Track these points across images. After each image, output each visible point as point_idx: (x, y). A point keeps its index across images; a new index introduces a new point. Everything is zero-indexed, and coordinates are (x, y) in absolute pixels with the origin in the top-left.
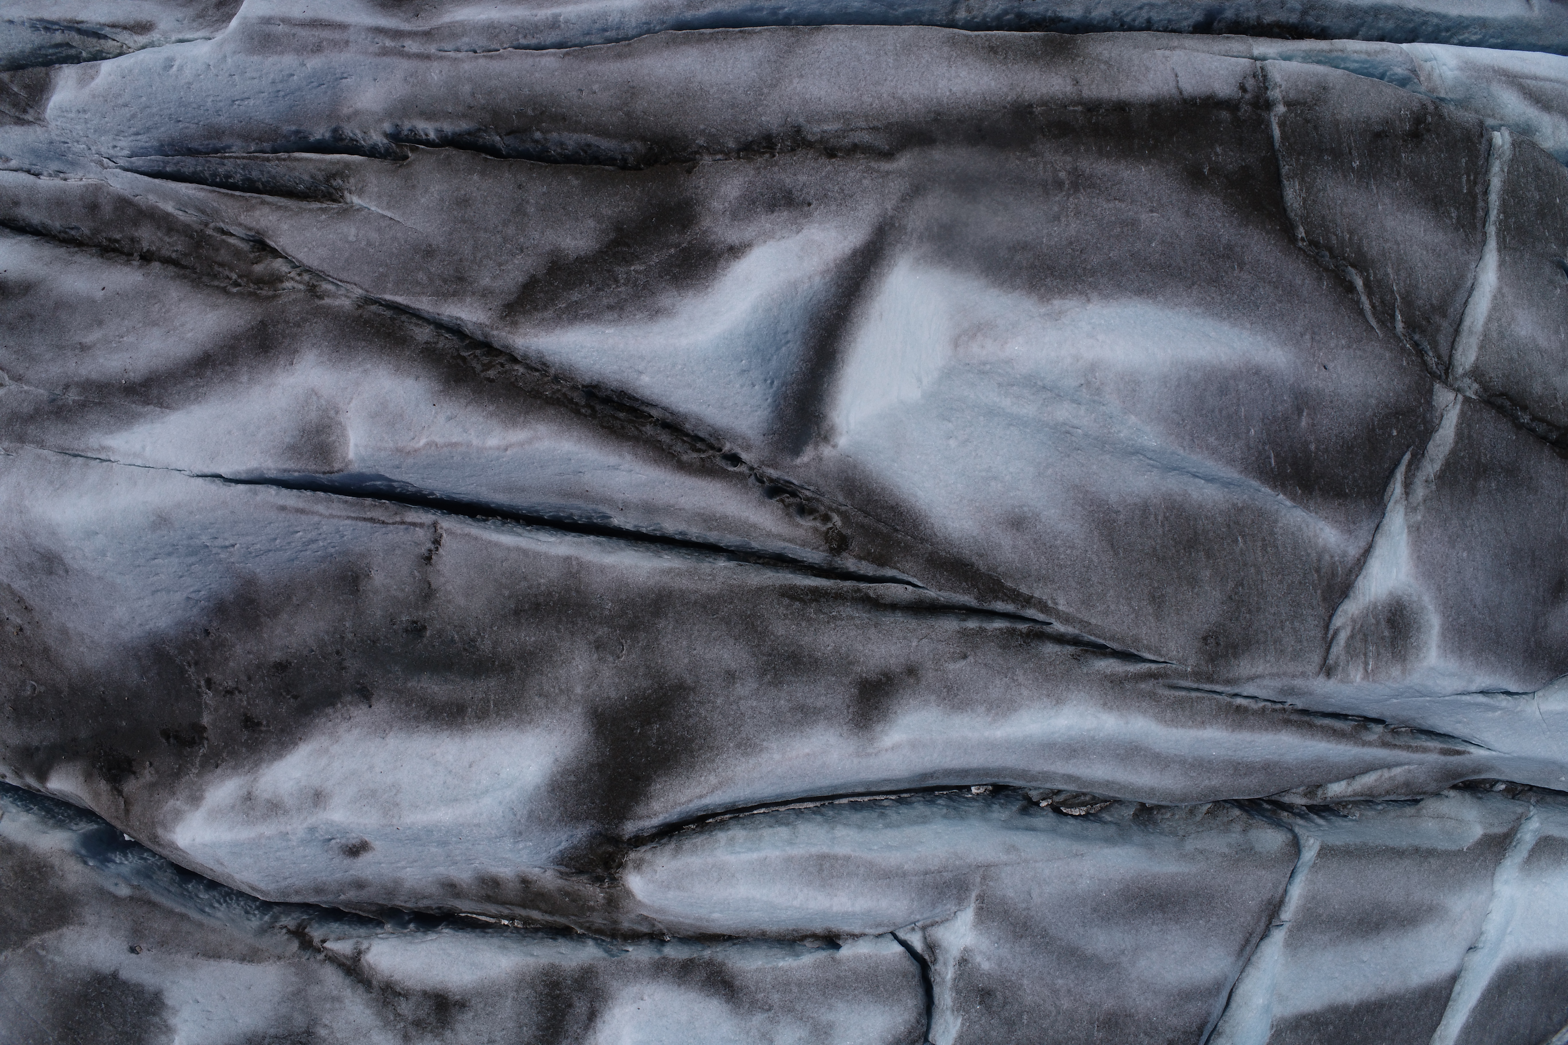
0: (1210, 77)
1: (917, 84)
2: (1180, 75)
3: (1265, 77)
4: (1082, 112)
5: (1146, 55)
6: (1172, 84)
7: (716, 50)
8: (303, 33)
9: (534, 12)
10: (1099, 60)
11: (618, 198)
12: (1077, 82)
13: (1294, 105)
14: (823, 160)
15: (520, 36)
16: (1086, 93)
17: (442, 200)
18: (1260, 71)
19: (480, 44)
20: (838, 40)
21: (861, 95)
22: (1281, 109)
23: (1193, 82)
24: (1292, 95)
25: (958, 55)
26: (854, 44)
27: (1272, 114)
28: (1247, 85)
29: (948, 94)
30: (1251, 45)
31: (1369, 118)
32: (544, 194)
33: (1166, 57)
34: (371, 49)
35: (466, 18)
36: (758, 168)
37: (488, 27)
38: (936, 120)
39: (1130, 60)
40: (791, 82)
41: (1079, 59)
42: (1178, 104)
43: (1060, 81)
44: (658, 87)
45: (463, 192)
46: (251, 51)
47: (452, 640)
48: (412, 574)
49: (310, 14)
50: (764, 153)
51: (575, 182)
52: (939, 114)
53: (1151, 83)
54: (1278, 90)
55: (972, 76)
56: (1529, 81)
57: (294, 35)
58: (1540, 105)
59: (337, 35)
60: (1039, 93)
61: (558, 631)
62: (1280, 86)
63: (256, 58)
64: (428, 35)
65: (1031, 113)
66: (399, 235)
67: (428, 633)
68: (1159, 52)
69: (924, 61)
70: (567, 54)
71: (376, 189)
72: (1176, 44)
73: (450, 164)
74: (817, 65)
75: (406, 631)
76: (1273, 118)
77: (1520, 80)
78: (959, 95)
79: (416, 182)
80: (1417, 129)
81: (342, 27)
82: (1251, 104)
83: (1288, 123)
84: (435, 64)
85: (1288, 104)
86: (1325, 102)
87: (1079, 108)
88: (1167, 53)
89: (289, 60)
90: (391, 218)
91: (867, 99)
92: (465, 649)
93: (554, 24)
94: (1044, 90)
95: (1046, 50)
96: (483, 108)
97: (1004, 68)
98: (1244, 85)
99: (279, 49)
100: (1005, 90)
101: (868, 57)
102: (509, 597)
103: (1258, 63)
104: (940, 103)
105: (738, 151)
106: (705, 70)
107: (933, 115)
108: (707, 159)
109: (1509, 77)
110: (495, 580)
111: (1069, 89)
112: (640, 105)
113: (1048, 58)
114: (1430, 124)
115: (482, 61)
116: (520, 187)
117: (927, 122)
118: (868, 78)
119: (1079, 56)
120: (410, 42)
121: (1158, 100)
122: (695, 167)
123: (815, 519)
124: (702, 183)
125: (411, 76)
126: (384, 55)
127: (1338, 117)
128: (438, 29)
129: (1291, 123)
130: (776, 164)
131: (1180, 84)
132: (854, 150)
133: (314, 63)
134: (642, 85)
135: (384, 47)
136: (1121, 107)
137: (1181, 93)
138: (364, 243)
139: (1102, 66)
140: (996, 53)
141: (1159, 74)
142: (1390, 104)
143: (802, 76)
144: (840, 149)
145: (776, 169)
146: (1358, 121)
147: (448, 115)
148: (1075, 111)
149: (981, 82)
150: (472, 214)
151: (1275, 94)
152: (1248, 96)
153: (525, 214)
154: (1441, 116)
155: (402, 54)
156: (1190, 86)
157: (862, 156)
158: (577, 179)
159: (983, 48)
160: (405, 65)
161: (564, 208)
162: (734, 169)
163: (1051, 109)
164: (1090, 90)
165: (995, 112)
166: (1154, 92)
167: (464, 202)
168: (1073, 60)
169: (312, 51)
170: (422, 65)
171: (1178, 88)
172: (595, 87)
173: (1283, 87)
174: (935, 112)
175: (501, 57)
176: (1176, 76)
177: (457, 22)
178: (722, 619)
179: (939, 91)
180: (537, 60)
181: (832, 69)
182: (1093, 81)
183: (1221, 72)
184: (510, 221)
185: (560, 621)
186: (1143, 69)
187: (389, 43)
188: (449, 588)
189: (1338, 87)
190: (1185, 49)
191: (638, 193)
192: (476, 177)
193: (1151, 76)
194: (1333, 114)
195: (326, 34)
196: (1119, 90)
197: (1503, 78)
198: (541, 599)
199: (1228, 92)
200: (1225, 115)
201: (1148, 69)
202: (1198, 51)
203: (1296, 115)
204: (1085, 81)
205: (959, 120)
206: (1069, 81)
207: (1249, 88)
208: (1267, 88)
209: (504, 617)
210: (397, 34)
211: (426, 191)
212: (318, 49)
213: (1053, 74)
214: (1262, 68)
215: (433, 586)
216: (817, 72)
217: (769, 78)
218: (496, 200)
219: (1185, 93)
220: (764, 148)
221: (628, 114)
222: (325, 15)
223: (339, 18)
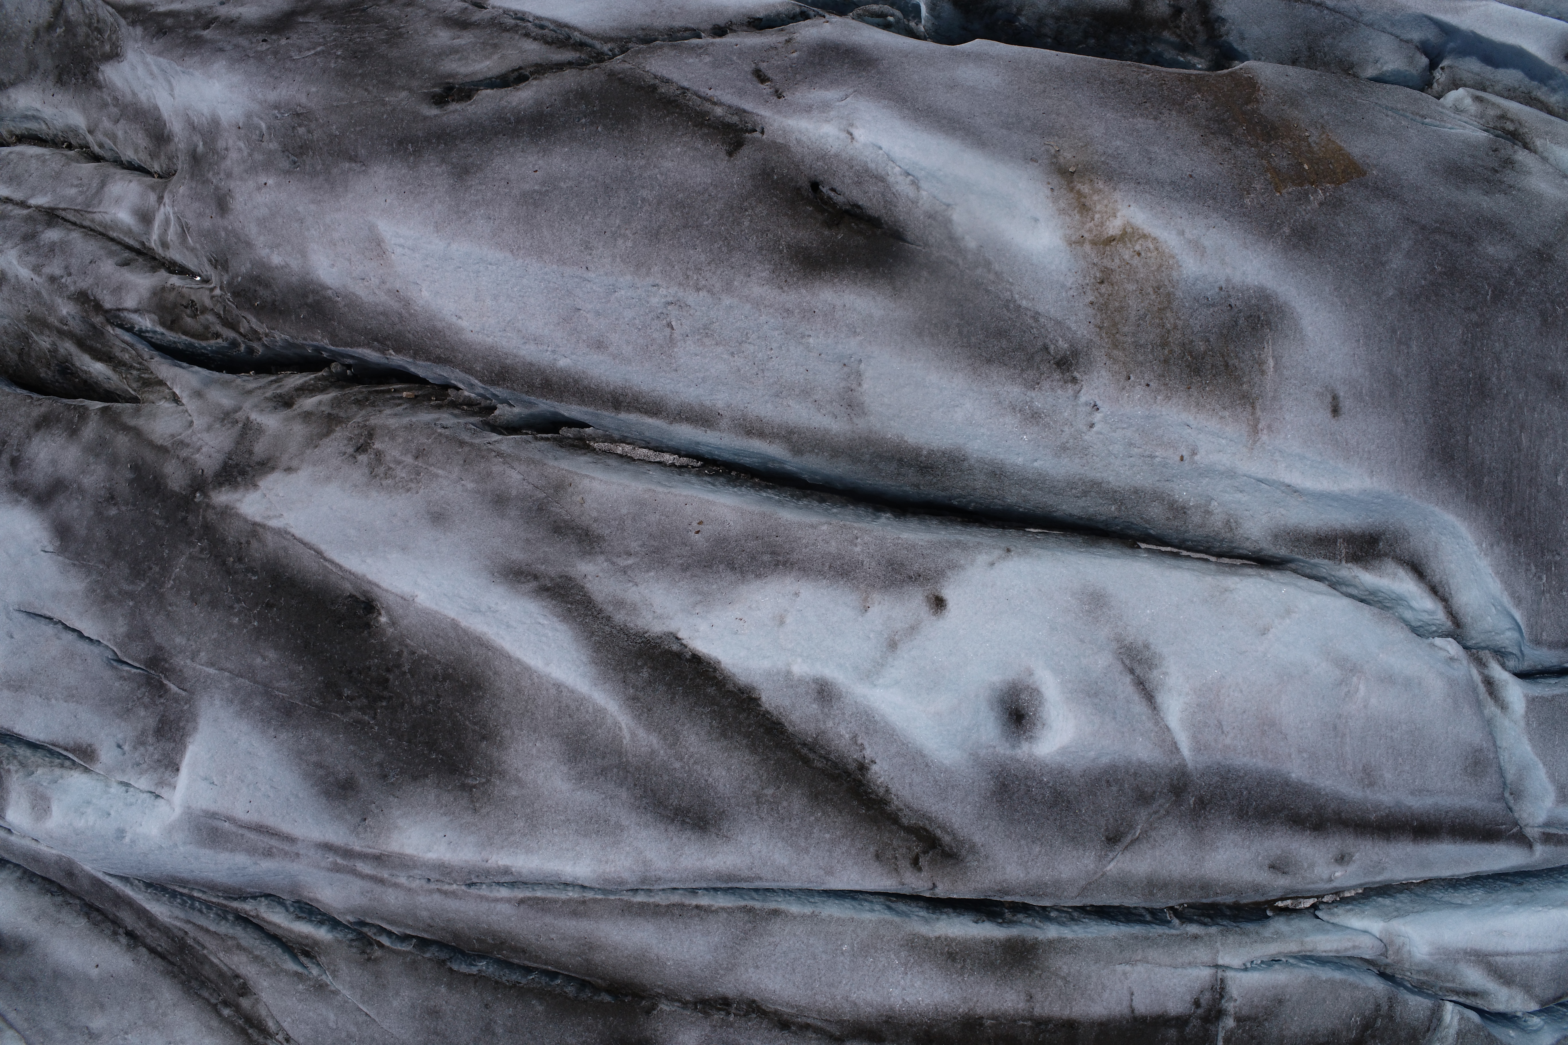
0: (1166, 994)
1: (871, 990)
2: (1136, 994)
3: (1223, 989)
4: (1031, 1027)
5: (1104, 972)
6: (1126, 1003)
7: (672, 930)
8: (252, 836)
9: (485, 855)
10: (1057, 975)
11: (581, 1028)
12: (1030, 997)
13: (1245, 1020)
14: (776, 1032)
15: (473, 877)
16: (1038, 1011)
17: (413, 1007)
18: (1219, 983)
19: (433, 876)
20: (795, 934)
21: (815, 994)
22: (1230, 1023)
23: (1148, 1001)
24: (1245, 1011)
25: (916, 961)
26: (811, 942)
27: (1221, 1025)
28: (1202, 1001)
29: (901, 1002)
30: (1218, 952)
31: (1317, 1031)
32: (510, 1016)
33: (1125, 974)
34: (323, 864)
35: (415, 853)
36: (715, 1026)
37: (439, 866)
38: (886, 1022)
39: (1089, 977)
40: (747, 970)
41: (1037, 972)
42: (1128, 1022)
43: (1014, 997)
44: (615, 949)
45: (432, 1003)
46: (201, 843)
49: (254, 817)
50: (720, 1010)
51: (540, 1008)
52: (891, 1018)
53: (1105, 1003)
54: (1232, 1004)
55: (926, 987)
56: (1498, 958)
57: (242, 835)
58: (1502, 980)
59: (286, 847)
60: (991, 1009)
62: (1236, 1000)
63: (208, 852)
64: (379, 859)
65: (981, 1025)
66: (376, 1035)
68: (1119, 968)
69: (880, 966)
70: (521, 902)
71: (348, 979)
72: (1139, 958)
73: (416, 969)
74: (773, 958)
76: (1220, 1029)
77: (1490, 958)
78: (912, 1004)
79: (385, 982)
80: (1362, 1036)
81: (290, 839)
82: (1201, 1018)
83: (1233, 1039)
84: (390, 890)
85: (1239, 1019)
86: (1277, 1016)
87: (1029, 1023)
88: (1128, 968)
89: (241, 859)
90: (367, 1014)
91: (820, 998)
93: (506, 871)
94: (996, 1006)
95: (1005, 959)
96: (443, 929)
97: (960, 979)
98: (1199, 1000)
99: (230, 846)
100: (958, 1002)
101: (824, 956)
103: (1220, 974)
104: (892, 1009)
105: (695, 1004)
106: (661, 945)
107: (884, 1018)
108: (664, 1006)
109: (1479, 956)
111: (1021, 1005)
112: (599, 957)
113: (1007, 968)
114: (1378, 1029)
115: (437, 897)
116: (486, 1006)
117: (878, 1023)
118: (823, 978)
119: (1036, 968)
120: (362, 864)
121: (1109, 1020)
122: (654, 1009)
124: (660, 1028)
125: (368, 892)
126: (337, 872)
127: (1284, 1033)
128: (388, 856)
129: (1237, 1039)
130: (731, 1025)
131: (1134, 1003)
132: (807, 1027)
133: (266, 865)
134: (598, 943)
135: (336, 864)
136: (1070, 1025)
137: (1133, 1011)
138: (343, 1035)
139: (1060, 983)
140: (954, 960)
141: (1114, 994)
142: (1343, 1012)
143: (757, 967)
144: (794, 1023)
145: (732, 1030)
146: (1304, 1035)
147: (408, 926)
148: (1024, 1026)
149: (935, 994)
150: (443, 1027)
151: (1230, 1006)
152: (1200, 1011)
153: (494, 1034)
154: (1391, 1018)
155: (354, 872)
156: (1144, 1005)
157: (814, 1036)
158: (541, 1004)
159: (942, 954)
160: (359, 884)
161: (530, 1032)
162: (691, 1022)
163: (1001, 1023)
164: (1043, 1008)
165: (945, 1022)
166: (1105, 1012)
167: (434, 1013)
168: (1031, 972)
169: (264, 854)
170: (378, 889)
171: (1131, 1006)
172: (553, 936)
173: (1238, 1002)
174: (887, 1016)
175: (454, 894)
176: (1132, 994)
177: (407, 855)
179: (892, 999)
180: (492, 905)
181: (787, 964)
182: (1047, 998)
183: (1178, 989)
184: (480, 1039)
186: (1100, 987)
187: (339, 860)
189: (1294, 999)
190: (1148, 962)
191: (600, 1026)
192: (443, 989)
193: (1106, 995)
194: (1282, 1030)
195: (274, 842)
196: (1071, 1008)
197: (1472, 958)
199: (1180, 1010)
200: (1172, 1033)
201: (1104, 988)
202: (1160, 965)
203: (1243, 1032)
204: (1039, 996)
205: (909, 1025)
206: (1023, 997)
207: (1203, 1002)
208: (1222, 997)
210: (348, 853)
211: (397, 994)
212: (269, 853)
213: (1008, 989)
214: (1222, 980)
216: (773, 966)
217: (725, 963)
218: (465, 1017)
219: (1136, 1012)
220: (720, 1004)
221: (587, 960)
222: (271, 821)
223: (286, 827)
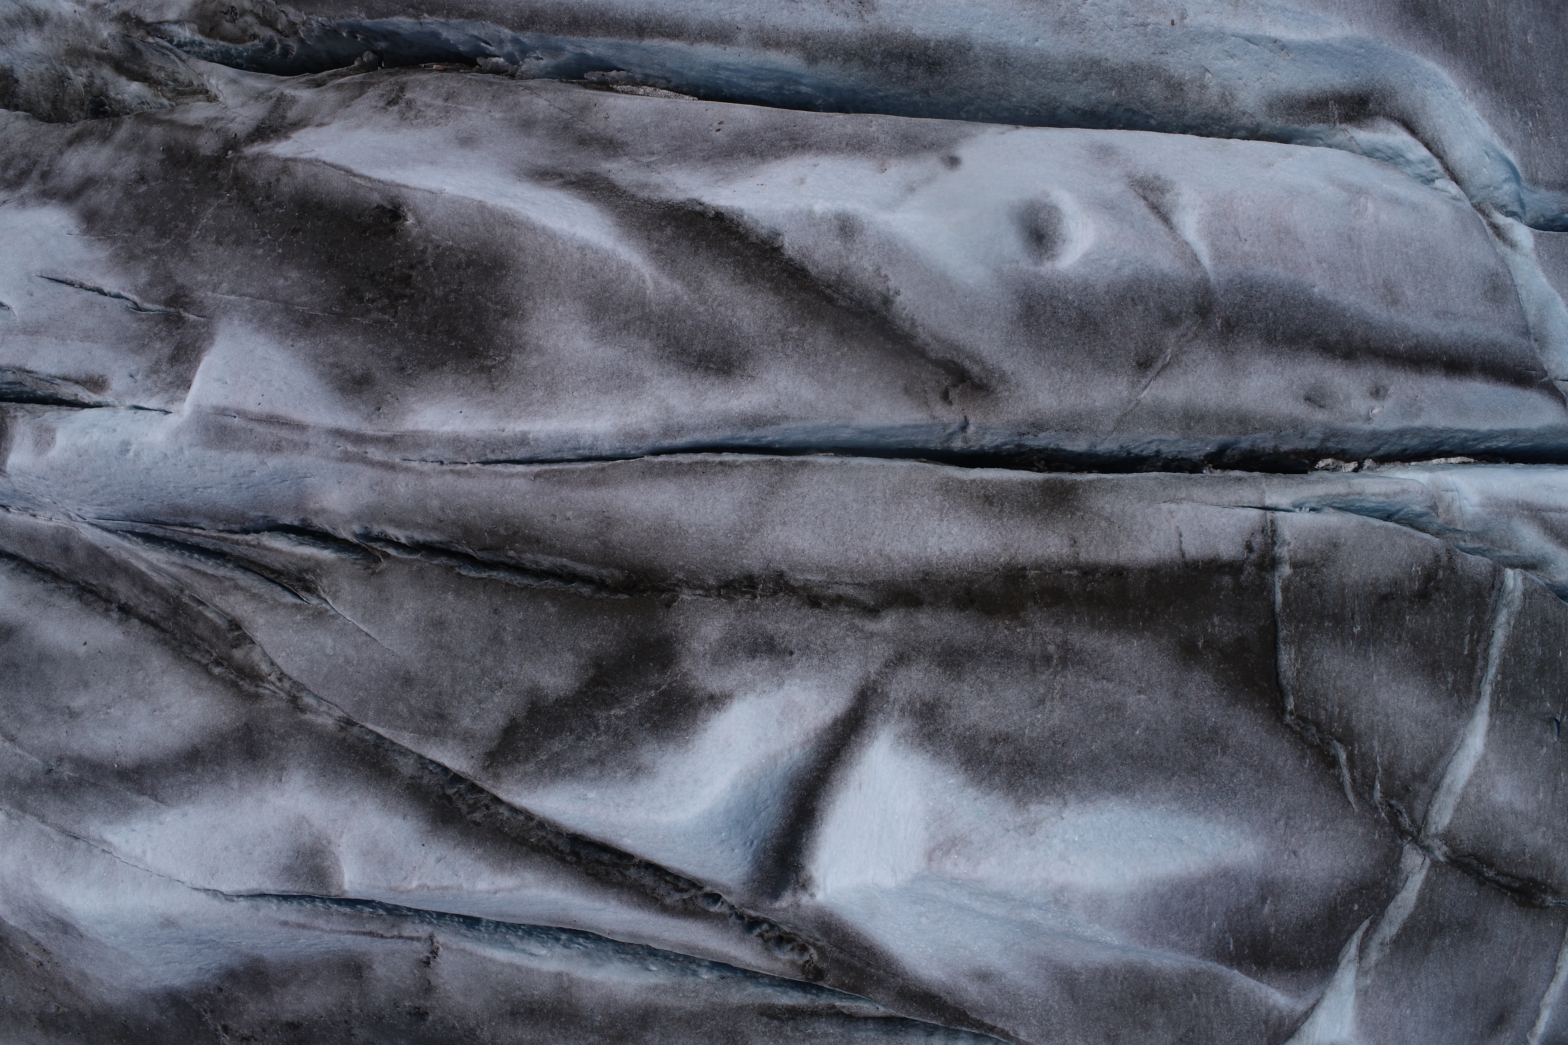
0: (1216, 536)
1: (906, 540)
2: (1184, 535)
3: (1274, 531)
4: (1077, 577)
5: (1150, 511)
6: (1175, 545)
7: (695, 488)
8: (260, 429)
9: (502, 424)
10: (1100, 516)
11: (596, 630)
12: (1074, 542)
13: (1301, 566)
14: (806, 610)
15: (488, 451)
16: (1083, 556)
17: (417, 619)
18: (1269, 526)
19: (447, 456)
20: (824, 483)
21: (847, 550)
22: (1286, 570)
23: (1198, 543)
24: (1300, 555)
25: (951, 506)
26: (840, 489)
27: (1277, 574)
28: (1254, 544)
29: (938, 553)
30: (1264, 492)
31: (1378, 580)
32: (521, 621)
33: (1171, 512)
34: (333, 454)
35: (429, 428)
36: (739, 611)
37: (454, 440)
38: (924, 580)
39: (1134, 516)
40: (773, 529)
41: (1079, 514)
42: (1179, 568)
43: (1057, 541)
44: (635, 521)
45: (438, 613)
46: (208, 445)
47: (454, 1027)
48: (412, 972)
49: (266, 409)
50: (745, 593)
51: (552, 610)
52: (927, 574)
53: (1153, 545)
54: (1286, 549)
55: (964, 534)
56: (1554, 514)
57: (251, 430)
58: (1559, 541)
59: (296, 436)
60: (1033, 556)
61: (552, 1034)
62: (1289, 544)
63: (214, 453)
64: (391, 442)
65: (1025, 577)
66: (376, 656)
67: (430, 1018)
68: (1165, 507)
69: (914, 513)
70: (538, 475)
71: (350, 598)
72: (1183, 495)
73: (423, 578)
74: (802, 511)
75: (410, 1014)
76: (1277, 579)
77: (1546, 513)
78: (950, 554)
79: (389, 596)
80: (1426, 588)
81: (301, 427)
82: (1255, 565)
83: (1292, 588)
84: (401, 476)
85: (1295, 565)
86: (1334, 561)
87: (1075, 573)
88: (1173, 506)
89: (248, 458)
90: (367, 634)
91: (853, 555)
92: (466, 1036)
93: (523, 440)
94: (1039, 552)
95: (1045, 501)
96: (454, 523)
97: (999, 523)
98: (1251, 544)
99: (237, 444)
100: (998, 550)
101: (855, 505)
102: (505, 1001)
103: (1269, 514)
104: (929, 563)
105: (719, 588)
106: (683, 508)
107: (921, 575)
108: (686, 596)
109: (1532, 510)
110: (492, 988)
111: (1066, 551)
112: (617, 536)
113: (1047, 511)
114: (1441, 581)
115: (449, 478)
116: (496, 611)
117: (914, 582)
118: (855, 530)
119: (1078, 509)
120: (373, 449)
121: (1158, 565)
122: (675, 601)
123: (792, 949)
124: (682, 620)
125: (377, 484)
126: (347, 461)
127: (1345, 580)
128: (401, 436)
129: (1296, 587)
130: (758, 609)
131: (1184, 545)
132: (839, 600)
133: (275, 462)
134: (617, 516)
135: (346, 452)
136: (1118, 572)
137: (1183, 555)
138: (341, 660)
139: (1104, 524)
140: (991, 504)
141: (1162, 533)
142: (1401, 560)
143: (785, 523)
144: (824, 598)
145: (758, 614)
146: (1365, 584)
147: (417, 526)
148: (1070, 576)
149: (974, 541)
150: (448, 639)
151: (1283, 552)
152: (1253, 556)
153: (502, 643)
154: (1453, 570)
155: (365, 461)
156: (1194, 548)
157: (846, 609)
158: (554, 606)
159: (978, 497)
160: (369, 474)
161: (541, 638)
162: (715, 610)
163: (1046, 574)
164: (1088, 552)
165: (986, 575)
166: (1154, 556)
167: (439, 624)
168: (1073, 514)
169: (272, 450)
170: (388, 476)
171: (1181, 550)
172: (569, 514)
173: (1291, 546)
174: (923, 572)
175: (468, 473)
176: (1181, 535)
177: (420, 432)
178: (705, 1034)
179: (929, 550)
180: (507, 481)
181: (817, 517)
182: (1091, 542)
183: (1228, 530)
184: (487, 650)
185: (554, 1026)
186: (1146, 527)
187: (350, 448)
188: (449, 987)
189: (1349, 543)
190: (1193, 501)
191: (616, 626)
192: (450, 597)
193: (1153, 536)
194: (1341, 577)
195: (284, 433)
196: (1118, 552)
198: (535, 1006)
199: (1233, 553)
200: (1227, 580)
201: (1151, 528)
202: (1206, 504)
203: (1301, 580)
204: (1083, 540)
205: (948, 582)
206: (1066, 541)
207: (1255, 545)
208: (1274, 543)
209: (502, 1016)
210: (359, 439)
211: (401, 607)
212: (277, 448)
213: (1050, 533)
214: (1272, 522)
215: (433, 983)
216: (801, 520)
217: (750, 523)
218: (472, 625)
219: (1187, 556)
220: (745, 587)
221: (604, 543)
222: (282, 410)
223: (297, 415)
